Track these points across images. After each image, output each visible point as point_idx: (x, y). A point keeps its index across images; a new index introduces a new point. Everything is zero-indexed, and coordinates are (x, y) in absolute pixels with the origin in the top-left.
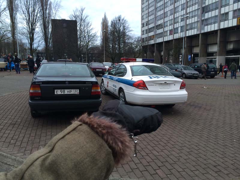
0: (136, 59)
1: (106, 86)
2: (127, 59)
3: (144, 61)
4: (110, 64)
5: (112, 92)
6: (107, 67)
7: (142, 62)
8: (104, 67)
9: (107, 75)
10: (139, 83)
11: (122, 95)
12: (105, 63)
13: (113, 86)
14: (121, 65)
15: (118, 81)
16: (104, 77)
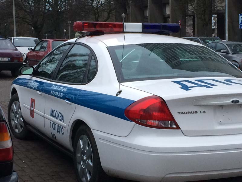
0: (122, 26)
1: (26, 112)
2: (95, 25)
3: (147, 29)
4: (31, 40)
5: (51, 136)
6: (24, 51)
7: (143, 32)
8: (16, 50)
9: (28, 77)
10: (148, 108)
11: (84, 147)
12: (16, 39)
13: (52, 114)
14: (76, 43)
15: (68, 100)
16: (20, 84)
